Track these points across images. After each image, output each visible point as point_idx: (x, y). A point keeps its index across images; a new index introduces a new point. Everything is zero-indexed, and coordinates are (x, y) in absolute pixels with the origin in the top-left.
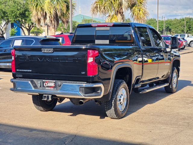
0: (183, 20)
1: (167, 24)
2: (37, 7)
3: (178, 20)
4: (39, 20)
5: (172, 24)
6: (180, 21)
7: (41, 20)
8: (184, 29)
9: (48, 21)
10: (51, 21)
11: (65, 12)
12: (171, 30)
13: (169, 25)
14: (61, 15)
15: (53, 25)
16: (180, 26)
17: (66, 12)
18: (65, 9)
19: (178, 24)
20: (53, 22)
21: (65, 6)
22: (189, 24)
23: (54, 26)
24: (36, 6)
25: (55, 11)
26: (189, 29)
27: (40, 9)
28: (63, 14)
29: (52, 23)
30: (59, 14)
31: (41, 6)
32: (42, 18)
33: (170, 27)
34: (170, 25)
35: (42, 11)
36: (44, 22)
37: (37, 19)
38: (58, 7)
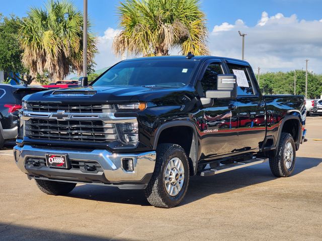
0: (293, 74)
1: (265, 80)
2: (32, 42)
3: (283, 74)
4: (34, 63)
5: (274, 80)
6: (287, 75)
7: (37, 64)
8: (293, 89)
9: (48, 65)
10: (54, 65)
11: (77, 51)
12: (273, 91)
13: (268, 82)
14: (72, 56)
15: (58, 72)
16: (287, 85)
17: (79, 51)
18: (76, 46)
19: (284, 81)
20: (57, 68)
21: (78, 42)
22: (301, 81)
23: (58, 74)
24: (30, 41)
25: (61, 50)
26: (302, 89)
27: (35, 45)
28: (74, 55)
29: (55, 69)
30: (67, 54)
31: (38, 40)
32: (40, 61)
33: (271, 85)
34: (271, 82)
35: (39, 49)
36: (43, 67)
37: (31, 62)
38: (65, 42)
